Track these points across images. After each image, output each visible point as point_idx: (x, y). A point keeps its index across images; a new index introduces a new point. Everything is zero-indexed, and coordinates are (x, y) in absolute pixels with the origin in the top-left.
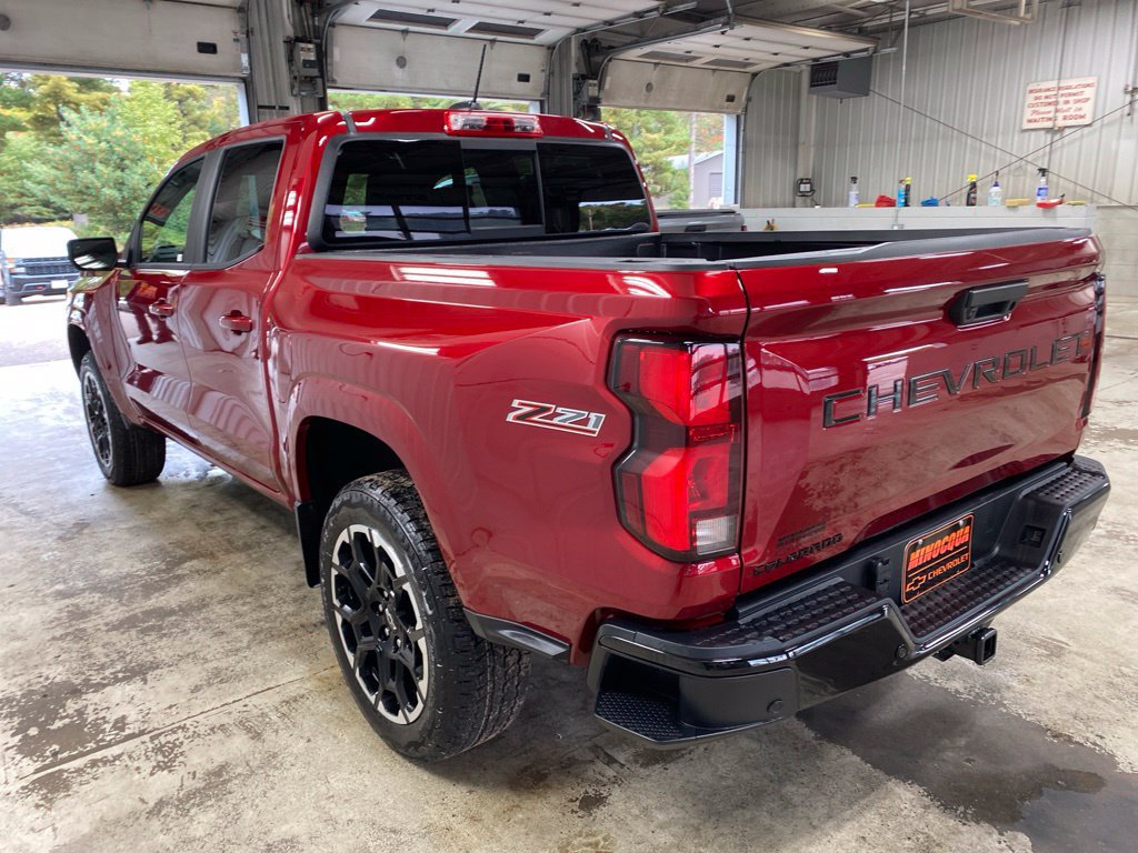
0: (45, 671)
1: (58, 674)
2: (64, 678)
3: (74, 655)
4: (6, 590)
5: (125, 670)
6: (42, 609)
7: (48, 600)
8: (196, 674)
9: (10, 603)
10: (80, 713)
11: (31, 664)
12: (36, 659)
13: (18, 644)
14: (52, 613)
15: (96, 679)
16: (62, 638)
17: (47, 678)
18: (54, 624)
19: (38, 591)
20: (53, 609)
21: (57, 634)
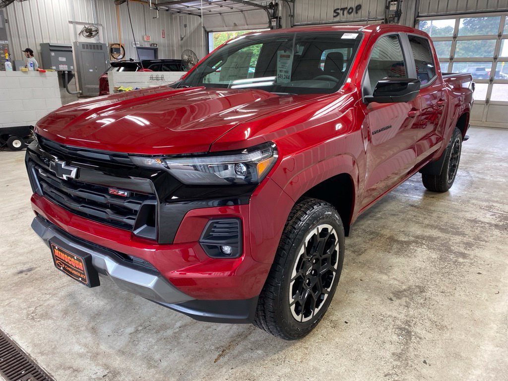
0: (499, 235)
1: (496, 232)
2: (496, 230)
3: (486, 234)
4: (484, 273)
5: (476, 223)
6: (479, 255)
7: (472, 257)
8: (460, 214)
9: (488, 265)
10: (500, 221)
11: (502, 239)
12: (499, 239)
13: (500, 247)
14: (477, 250)
15: (487, 225)
16: (484, 240)
17: (501, 232)
18: (481, 247)
19: (471, 264)
20: (475, 252)
21: (484, 243)
